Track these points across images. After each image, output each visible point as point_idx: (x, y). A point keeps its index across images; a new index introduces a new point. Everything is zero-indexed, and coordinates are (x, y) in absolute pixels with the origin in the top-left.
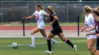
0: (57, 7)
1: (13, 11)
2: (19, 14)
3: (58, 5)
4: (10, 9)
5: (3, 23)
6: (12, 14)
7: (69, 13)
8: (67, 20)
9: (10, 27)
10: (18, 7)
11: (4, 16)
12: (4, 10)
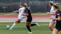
0: (39, 3)
1: (12, 5)
2: (15, 7)
3: (40, 2)
4: (10, 4)
5: (5, 13)
6: (11, 7)
7: (47, 7)
8: (45, 11)
9: (10, 15)
10: (15, 3)
11: (6, 8)
12: (6, 5)
